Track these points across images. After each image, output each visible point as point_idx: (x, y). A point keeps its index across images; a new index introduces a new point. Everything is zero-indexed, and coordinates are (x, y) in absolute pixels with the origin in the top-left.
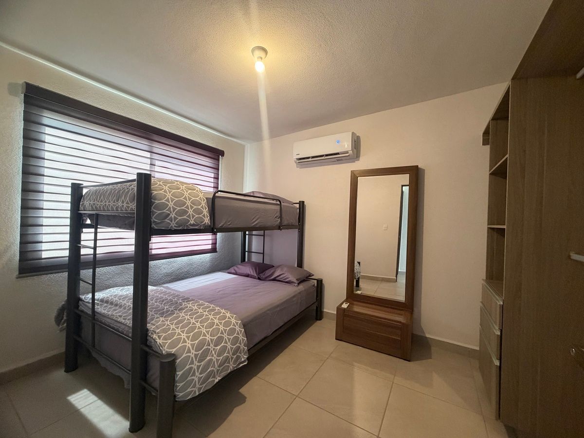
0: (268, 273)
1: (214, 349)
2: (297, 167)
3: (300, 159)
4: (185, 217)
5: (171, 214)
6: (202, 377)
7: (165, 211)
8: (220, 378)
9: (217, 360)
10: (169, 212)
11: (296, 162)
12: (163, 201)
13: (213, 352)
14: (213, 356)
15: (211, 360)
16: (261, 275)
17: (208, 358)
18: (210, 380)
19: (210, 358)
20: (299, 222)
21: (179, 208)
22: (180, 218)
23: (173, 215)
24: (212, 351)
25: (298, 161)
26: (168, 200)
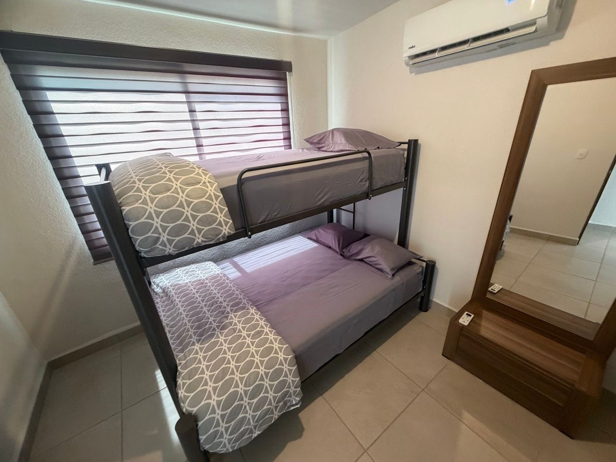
0: (355, 248)
1: (249, 403)
2: (411, 72)
3: (418, 56)
4: (186, 235)
5: (162, 238)
6: (233, 438)
7: (149, 234)
8: (259, 433)
9: (253, 417)
10: (157, 235)
11: (407, 64)
12: (143, 220)
13: (248, 407)
14: (247, 412)
15: (244, 418)
16: (344, 250)
17: (241, 416)
18: (246, 437)
19: (243, 415)
20: (406, 175)
21: (172, 225)
22: (177, 239)
23: (164, 237)
24: (245, 407)
25: (411, 62)
26: (150, 217)
